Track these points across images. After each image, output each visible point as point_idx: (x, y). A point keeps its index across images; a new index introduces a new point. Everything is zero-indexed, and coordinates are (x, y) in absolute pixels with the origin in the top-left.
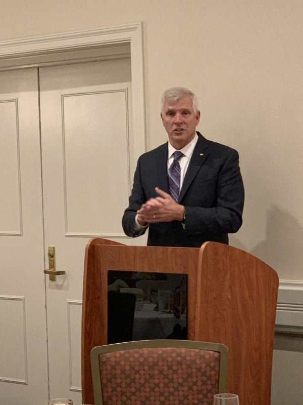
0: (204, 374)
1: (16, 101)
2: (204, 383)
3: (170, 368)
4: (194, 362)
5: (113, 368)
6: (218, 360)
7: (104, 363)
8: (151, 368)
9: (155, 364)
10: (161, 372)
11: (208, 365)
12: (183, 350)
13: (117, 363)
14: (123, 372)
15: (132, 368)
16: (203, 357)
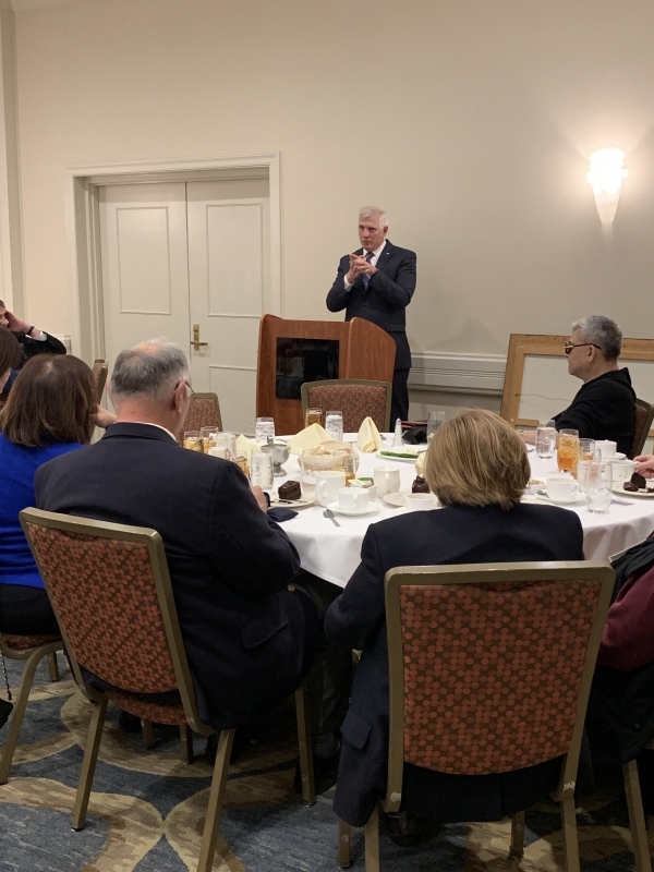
0: (376, 402)
1: (167, 208)
2: (377, 408)
3: (354, 397)
4: (369, 394)
5: (317, 397)
6: (385, 393)
7: (311, 394)
8: (342, 397)
9: (345, 395)
10: (348, 400)
11: (379, 396)
12: (362, 386)
13: (320, 394)
14: (323, 400)
15: (329, 397)
16: (375, 391)
